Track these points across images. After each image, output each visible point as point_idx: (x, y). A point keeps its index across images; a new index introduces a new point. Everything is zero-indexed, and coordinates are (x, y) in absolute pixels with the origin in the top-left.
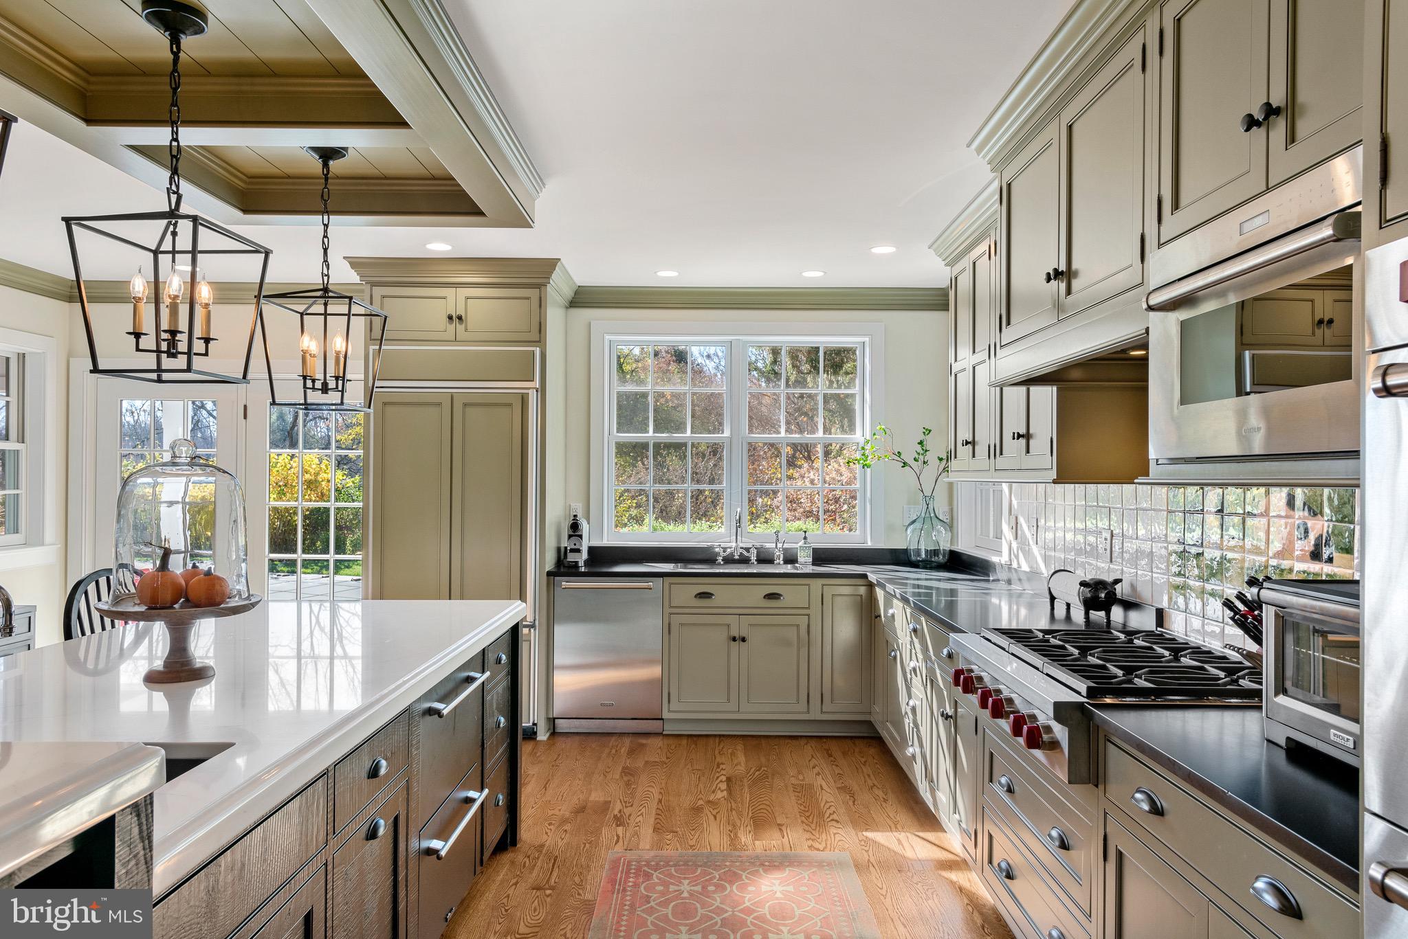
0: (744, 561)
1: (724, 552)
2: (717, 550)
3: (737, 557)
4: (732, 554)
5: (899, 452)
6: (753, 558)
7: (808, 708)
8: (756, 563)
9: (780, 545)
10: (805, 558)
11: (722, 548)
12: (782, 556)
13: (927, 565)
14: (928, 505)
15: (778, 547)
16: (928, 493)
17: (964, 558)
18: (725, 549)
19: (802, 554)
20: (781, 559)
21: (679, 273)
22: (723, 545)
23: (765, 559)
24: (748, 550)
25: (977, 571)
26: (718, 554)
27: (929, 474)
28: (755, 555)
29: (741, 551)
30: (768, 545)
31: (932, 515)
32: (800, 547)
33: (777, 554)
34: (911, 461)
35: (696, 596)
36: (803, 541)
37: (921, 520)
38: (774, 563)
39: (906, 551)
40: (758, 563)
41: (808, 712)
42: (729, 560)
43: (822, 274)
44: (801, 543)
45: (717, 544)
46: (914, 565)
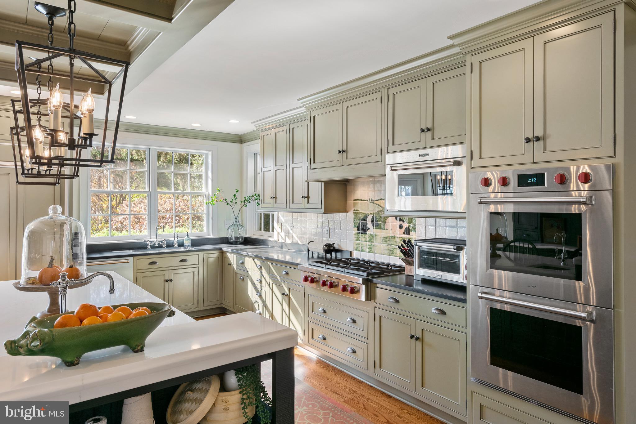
0: (160, 247)
1: (151, 243)
2: (148, 242)
3: (157, 245)
4: (154, 244)
5: (226, 199)
6: (164, 245)
7: (198, 306)
8: (165, 247)
9: (176, 239)
10: (187, 243)
11: (150, 242)
12: (177, 243)
13: (235, 243)
14: (236, 219)
15: (175, 240)
16: (236, 215)
17: (249, 239)
18: (151, 242)
19: (187, 242)
20: (177, 245)
21: (137, 118)
22: (151, 240)
23: (169, 245)
24: (162, 242)
25: (260, 244)
26: (148, 244)
27: (237, 207)
28: (165, 244)
29: (159, 242)
30: (170, 239)
31: (238, 224)
32: (186, 239)
33: (175, 243)
34: (229, 202)
35: (149, 264)
36: (187, 236)
37: (233, 225)
38: (173, 247)
39: (227, 238)
40: (166, 247)
41: (198, 307)
42: (153, 247)
43: (200, 125)
44: (186, 237)
45: (148, 240)
46: (231, 243)
